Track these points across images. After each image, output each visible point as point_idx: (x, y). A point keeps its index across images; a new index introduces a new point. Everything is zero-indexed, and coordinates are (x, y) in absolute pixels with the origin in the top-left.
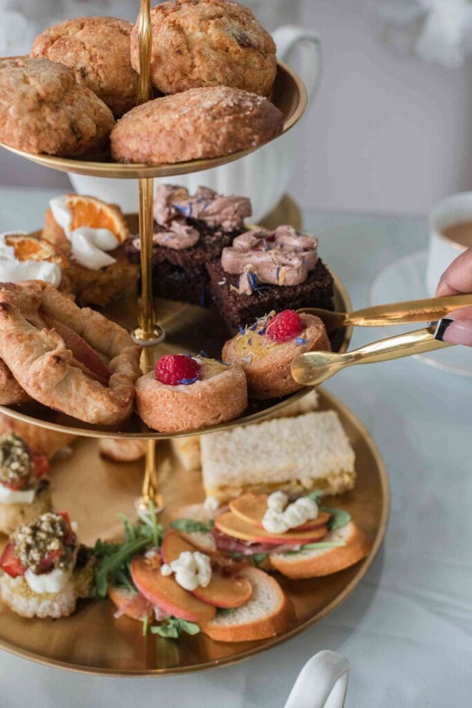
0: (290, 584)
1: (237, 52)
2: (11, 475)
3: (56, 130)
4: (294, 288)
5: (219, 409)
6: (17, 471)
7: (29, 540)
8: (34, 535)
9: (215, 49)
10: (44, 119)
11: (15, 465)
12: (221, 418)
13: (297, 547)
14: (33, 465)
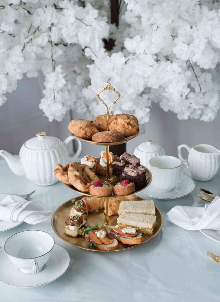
0: (120, 242)
1: (126, 125)
2: (78, 208)
3: (82, 133)
4: (134, 177)
5: (101, 193)
6: (79, 207)
7: (72, 218)
8: (73, 218)
9: (122, 124)
10: (80, 131)
11: (79, 206)
12: (101, 195)
13: (126, 237)
14: (83, 207)
